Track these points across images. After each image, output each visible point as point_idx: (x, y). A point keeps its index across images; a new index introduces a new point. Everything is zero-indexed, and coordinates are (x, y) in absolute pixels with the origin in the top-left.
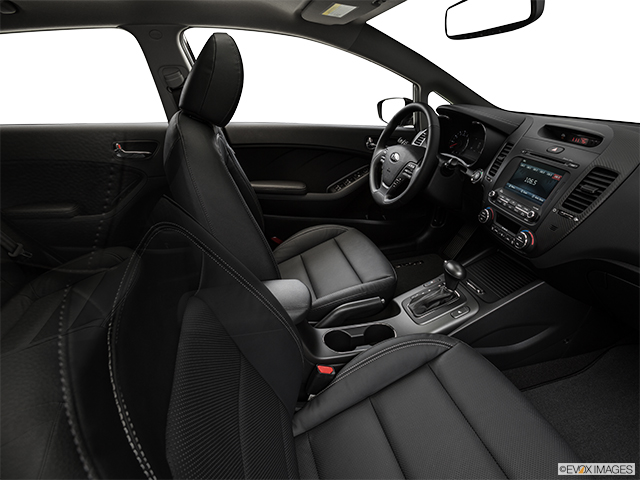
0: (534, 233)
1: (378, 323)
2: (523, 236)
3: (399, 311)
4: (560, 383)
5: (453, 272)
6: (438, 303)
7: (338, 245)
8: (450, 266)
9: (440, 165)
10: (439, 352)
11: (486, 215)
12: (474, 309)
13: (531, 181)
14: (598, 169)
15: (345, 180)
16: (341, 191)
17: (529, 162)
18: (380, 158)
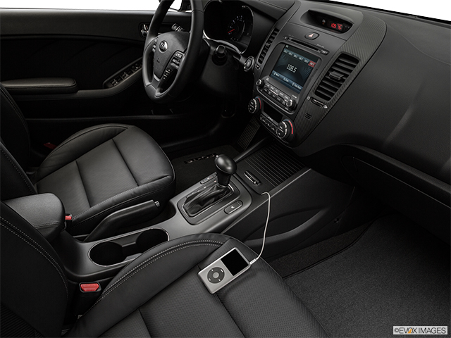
0: (293, 121)
1: (152, 227)
2: (283, 126)
3: (174, 212)
4: (334, 259)
5: (223, 168)
6: (213, 199)
7: (116, 146)
8: (221, 161)
9: (211, 53)
10: (210, 251)
11: (254, 105)
12: (247, 202)
13: (291, 68)
14: (344, 55)
15: (122, 73)
16: (117, 86)
17: (291, 48)
18: (152, 48)
